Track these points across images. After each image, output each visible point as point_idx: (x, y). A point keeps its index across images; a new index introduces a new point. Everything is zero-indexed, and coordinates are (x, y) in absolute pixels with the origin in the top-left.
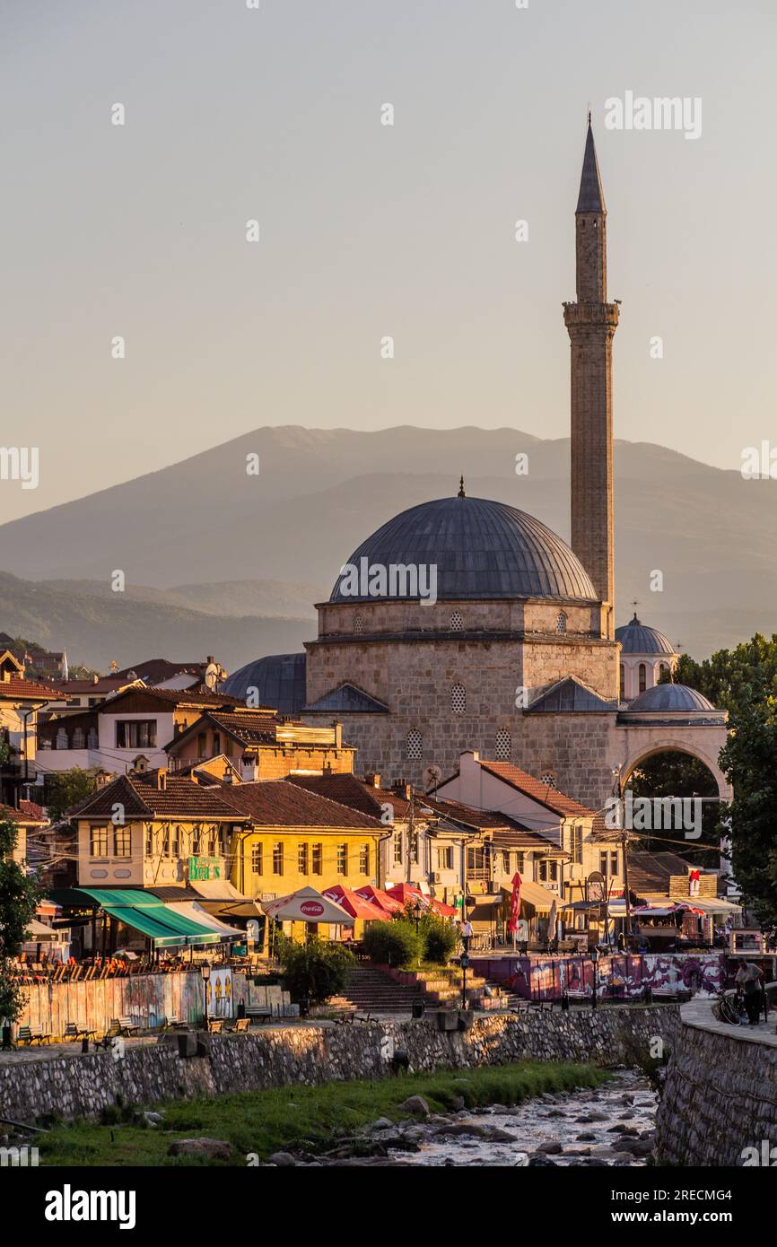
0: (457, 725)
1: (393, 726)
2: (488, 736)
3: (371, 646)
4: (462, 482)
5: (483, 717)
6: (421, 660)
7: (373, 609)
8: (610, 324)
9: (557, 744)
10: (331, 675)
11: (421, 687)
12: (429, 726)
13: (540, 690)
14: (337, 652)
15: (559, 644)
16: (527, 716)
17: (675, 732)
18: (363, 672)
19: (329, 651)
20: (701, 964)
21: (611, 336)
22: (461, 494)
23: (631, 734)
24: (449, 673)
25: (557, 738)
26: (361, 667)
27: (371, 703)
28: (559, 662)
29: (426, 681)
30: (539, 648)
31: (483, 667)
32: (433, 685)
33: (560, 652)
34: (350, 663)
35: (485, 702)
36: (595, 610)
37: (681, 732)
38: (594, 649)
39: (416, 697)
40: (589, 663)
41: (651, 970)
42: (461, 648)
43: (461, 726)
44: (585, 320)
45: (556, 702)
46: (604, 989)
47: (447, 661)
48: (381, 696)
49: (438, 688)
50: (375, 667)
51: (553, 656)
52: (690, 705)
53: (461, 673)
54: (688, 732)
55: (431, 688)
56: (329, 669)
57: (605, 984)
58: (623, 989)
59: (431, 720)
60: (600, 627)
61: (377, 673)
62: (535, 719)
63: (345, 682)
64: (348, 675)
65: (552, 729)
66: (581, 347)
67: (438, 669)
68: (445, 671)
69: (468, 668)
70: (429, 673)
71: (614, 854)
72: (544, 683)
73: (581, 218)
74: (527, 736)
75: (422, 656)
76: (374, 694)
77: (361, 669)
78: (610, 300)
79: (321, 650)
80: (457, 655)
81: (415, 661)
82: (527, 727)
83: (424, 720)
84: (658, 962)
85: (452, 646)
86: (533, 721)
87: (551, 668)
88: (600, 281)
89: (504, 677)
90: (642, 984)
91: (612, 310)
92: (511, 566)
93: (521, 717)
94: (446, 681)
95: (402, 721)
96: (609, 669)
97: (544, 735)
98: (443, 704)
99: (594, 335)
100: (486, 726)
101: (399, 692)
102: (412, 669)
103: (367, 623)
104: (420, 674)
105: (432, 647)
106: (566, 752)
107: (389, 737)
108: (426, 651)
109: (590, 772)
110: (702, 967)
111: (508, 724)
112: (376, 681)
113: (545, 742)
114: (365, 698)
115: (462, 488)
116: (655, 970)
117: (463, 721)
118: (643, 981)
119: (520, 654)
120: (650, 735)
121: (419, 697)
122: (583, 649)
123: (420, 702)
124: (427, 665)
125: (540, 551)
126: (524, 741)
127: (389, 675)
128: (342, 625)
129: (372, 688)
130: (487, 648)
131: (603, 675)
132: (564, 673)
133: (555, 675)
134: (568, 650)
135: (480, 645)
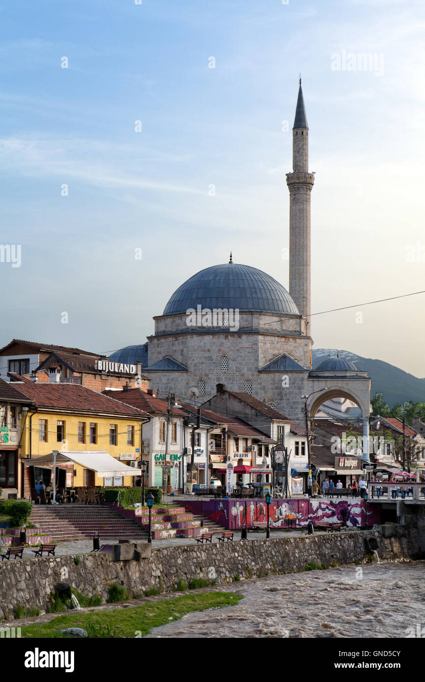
0: (224, 377)
1: (190, 378)
2: (240, 384)
3: (179, 337)
4: (231, 256)
5: (237, 374)
6: (205, 343)
7: (181, 318)
8: (309, 183)
9: (277, 388)
10: (160, 353)
11: (205, 358)
12: (209, 378)
13: (268, 360)
14: (163, 341)
15: (278, 336)
16: (260, 373)
17: (339, 382)
18: (175, 351)
19: (159, 340)
20: (349, 505)
21: (310, 190)
22: (230, 262)
23: (316, 383)
24: (219, 350)
25: (277, 385)
26: (174, 348)
27: (179, 366)
28: (279, 345)
29: (207, 354)
30: (268, 338)
31: (238, 347)
32: (211, 357)
33: (279, 340)
34: (169, 346)
35: (238, 365)
36: (298, 320)
37: (342, 382)
38: (297, 340)
39: (202, 363)
40: (295, 347)
41: (315, 509)
42: (226, 337)
43: (225, 378)
44: (297, 181)
45: (277, 366)
46: (282, 521)
47: (219, 344)
48: (184, 363)
49: (214, 358)
50: (181, 347)
51: (275, 342)
52: (347, 368)
53: (226, 351)
54: (346, 382)
55: (210, 358)
56: (159, 350)
57: (283, 518)
58: (296, 521)
59: (210, 375)
60: (301, 329)
61: (182, 351)
62: (265, 375)
63: (166, 356)
64: (168, 352)
65: (273, 380)
66: (295, 195)
67: (214, 348)
68: (217, 350)
69: (230, 348)
70: (209, 350)
71: (303, 443)
72: (270, 357)
73: (296, 130)
74: (261, 384)
75: (206, 341)
76: (181, 361)
77: (175, 349)
78: (310, 171)
79: (155, 340)
80: (224, 341)
81: (202, 344)
82: (261, 379)
83: (206, 375)
84: (320, 503)
85: (221, 336)
86: (264, 376)
87: (274, 349)
88: (305, 162)
89: (249, 352)
90: (309, 518)
91: (311, 177)
92: (254, 296)
93: (258, 373)
94: (218, 354)
95: (195, 376)
96: (305, 350)
97: (270, 383)
98: (216, 366)
99: (301, 189)
100: (239, 378)
101: (193, 360)
102: (200, 348)
103: (178, 325)
104: (204, 351)
105: (211, 337)
106: (281, 392)
107: (188, 384)
108: (208, 339)
109: (294, 403)
110: (349, 508)
111: (251, 377)
112: (182, 355)
113: (270, 387)
114: (177, 364)
115: (231, 259)
116: (317, 509)
117: (227, 376)
118: (310, 516)
119: (257, 340)
120: (326, 383)
121: (204, 363)
122: (291, 340)
123: (204, 365)
124: (208, 346)
125: (270, 288)
126: (259, 386)
127: (188, 351)
128: (166, 327)
129: (179, 359)
130: (240, 337)
131: (302, 354)
132: (281, 352)
133: (276, 352)
134: (283, 339)
135: (236, 336)
